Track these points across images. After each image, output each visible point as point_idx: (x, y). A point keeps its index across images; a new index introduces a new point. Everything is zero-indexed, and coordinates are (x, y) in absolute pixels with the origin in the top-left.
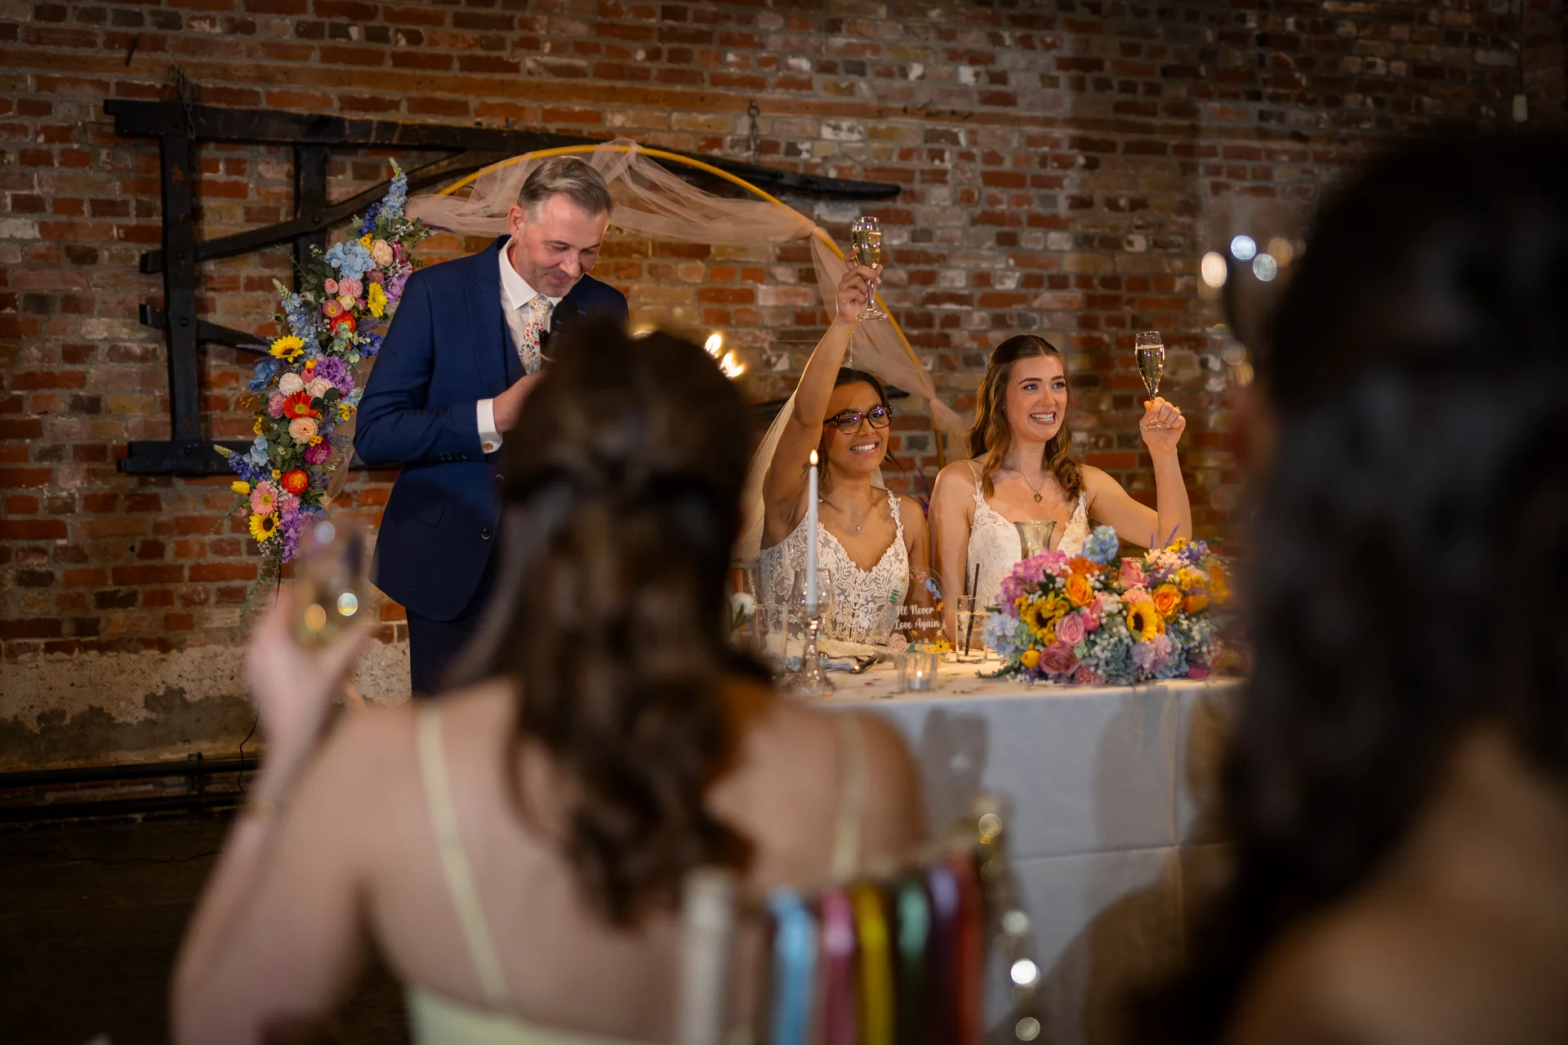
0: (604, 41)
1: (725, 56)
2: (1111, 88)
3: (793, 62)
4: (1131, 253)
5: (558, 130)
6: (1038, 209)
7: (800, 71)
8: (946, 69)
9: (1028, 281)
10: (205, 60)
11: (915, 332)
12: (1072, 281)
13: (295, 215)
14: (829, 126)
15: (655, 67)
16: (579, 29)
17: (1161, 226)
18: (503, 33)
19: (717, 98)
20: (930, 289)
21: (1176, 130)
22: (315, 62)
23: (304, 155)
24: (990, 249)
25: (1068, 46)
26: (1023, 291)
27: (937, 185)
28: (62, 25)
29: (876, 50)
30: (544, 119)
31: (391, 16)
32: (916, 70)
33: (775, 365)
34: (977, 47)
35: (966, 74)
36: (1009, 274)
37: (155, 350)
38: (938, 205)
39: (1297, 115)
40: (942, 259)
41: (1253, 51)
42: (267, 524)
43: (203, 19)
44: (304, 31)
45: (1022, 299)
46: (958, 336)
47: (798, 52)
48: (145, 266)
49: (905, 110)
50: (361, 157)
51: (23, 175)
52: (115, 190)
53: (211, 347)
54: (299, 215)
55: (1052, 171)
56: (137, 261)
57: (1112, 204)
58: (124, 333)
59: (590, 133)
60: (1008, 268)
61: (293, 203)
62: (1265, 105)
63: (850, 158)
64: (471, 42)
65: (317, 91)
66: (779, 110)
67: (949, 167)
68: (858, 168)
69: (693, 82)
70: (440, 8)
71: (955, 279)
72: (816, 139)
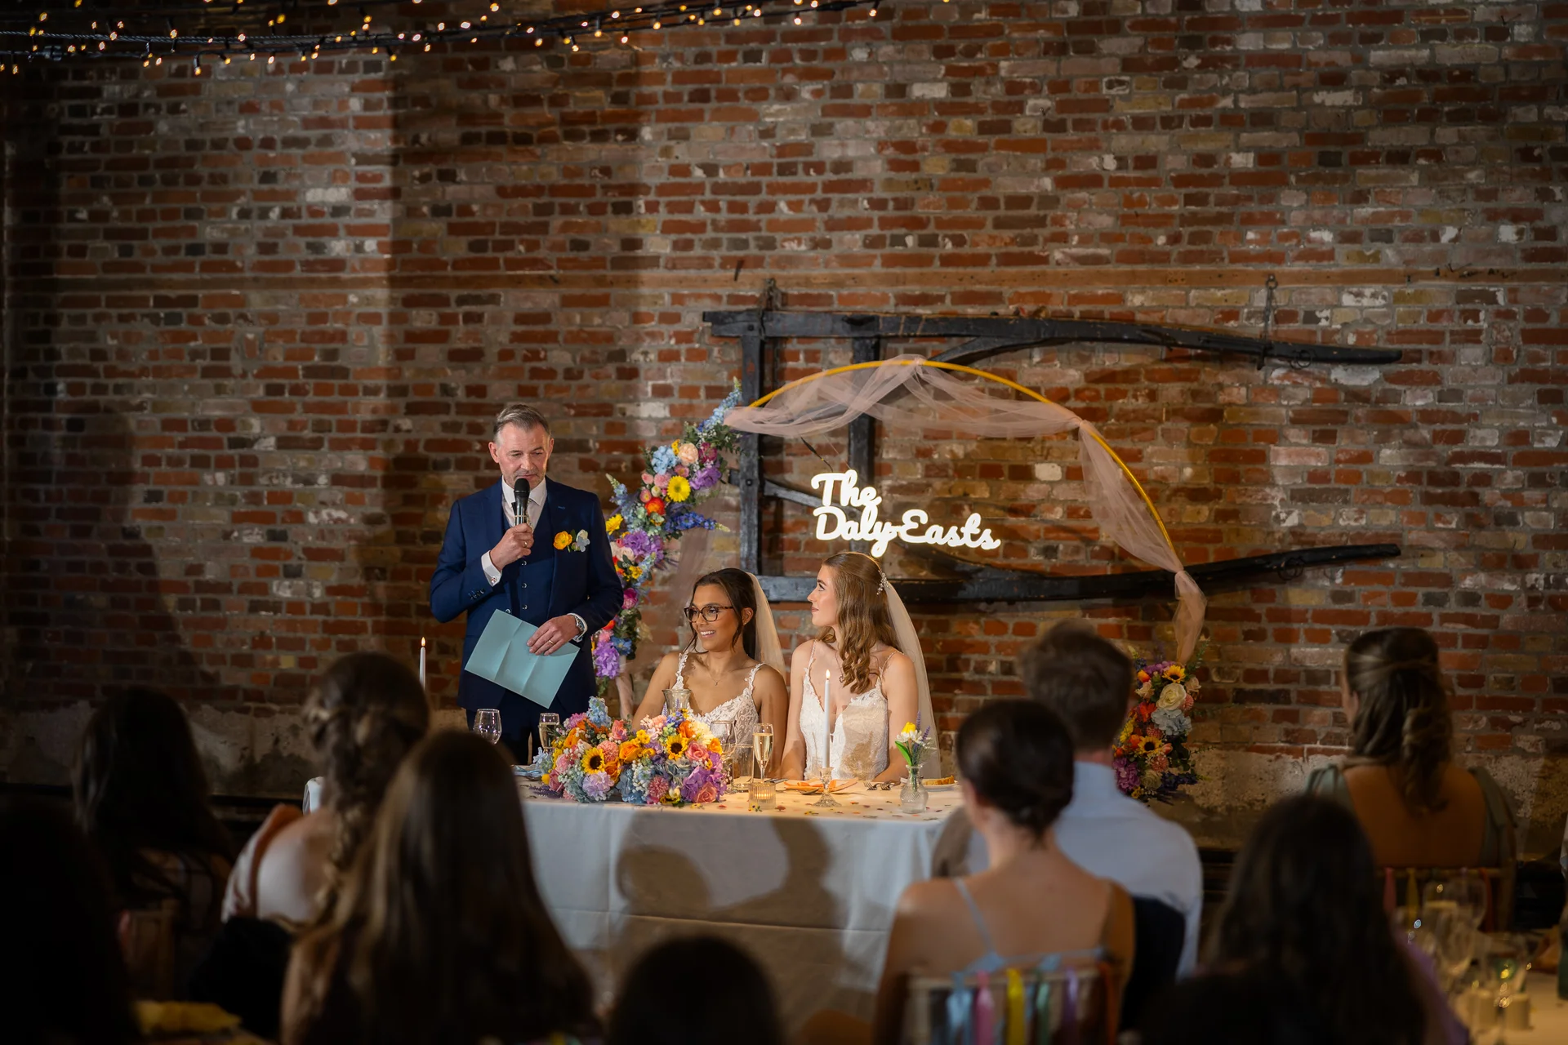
0: (1128, 231)
1: (1245, 234)
3: (1314, 235)
5: (1081, 312)
7: (1322, 243)
8: (1484, 229)
10: (793, 272)
11: (1440, 491)
14: (1351, 293)
15: (1176, 250)
16: (1106, 222)
18: (1036, 231)
19: (1234, 274)
20: (1457, 449)
22: (877, 267)
24: (1531, 407)
27: (1470, 345)
28: (692, 253)
29: (1405, 216)
30: (1069, 303)
31: (941, 224)
32: (1450, 233)
33: (1284, 521)
34: (1522, 204)
35: (1508, 233)
36: (1551, 432)
38: (1469, 365)
40: (1472, 418)
43: (792, 240)
44: (873, 243)
46: (1488, 494)
47: (1320, 225)
49: (1437, 273)
51: (659, 369)
52: (722, 379)
59: (1111, 313)
60: (1550, 426)
63: (1372, 323)
64: (1008, 241)
65: (878, 291)
66: (1298, 281)
67: (1486, 326)
68: (1380, 332)
69: (1212, 261)
70: (982, 214)
71: (1487, 437)
72: (1336, 306)
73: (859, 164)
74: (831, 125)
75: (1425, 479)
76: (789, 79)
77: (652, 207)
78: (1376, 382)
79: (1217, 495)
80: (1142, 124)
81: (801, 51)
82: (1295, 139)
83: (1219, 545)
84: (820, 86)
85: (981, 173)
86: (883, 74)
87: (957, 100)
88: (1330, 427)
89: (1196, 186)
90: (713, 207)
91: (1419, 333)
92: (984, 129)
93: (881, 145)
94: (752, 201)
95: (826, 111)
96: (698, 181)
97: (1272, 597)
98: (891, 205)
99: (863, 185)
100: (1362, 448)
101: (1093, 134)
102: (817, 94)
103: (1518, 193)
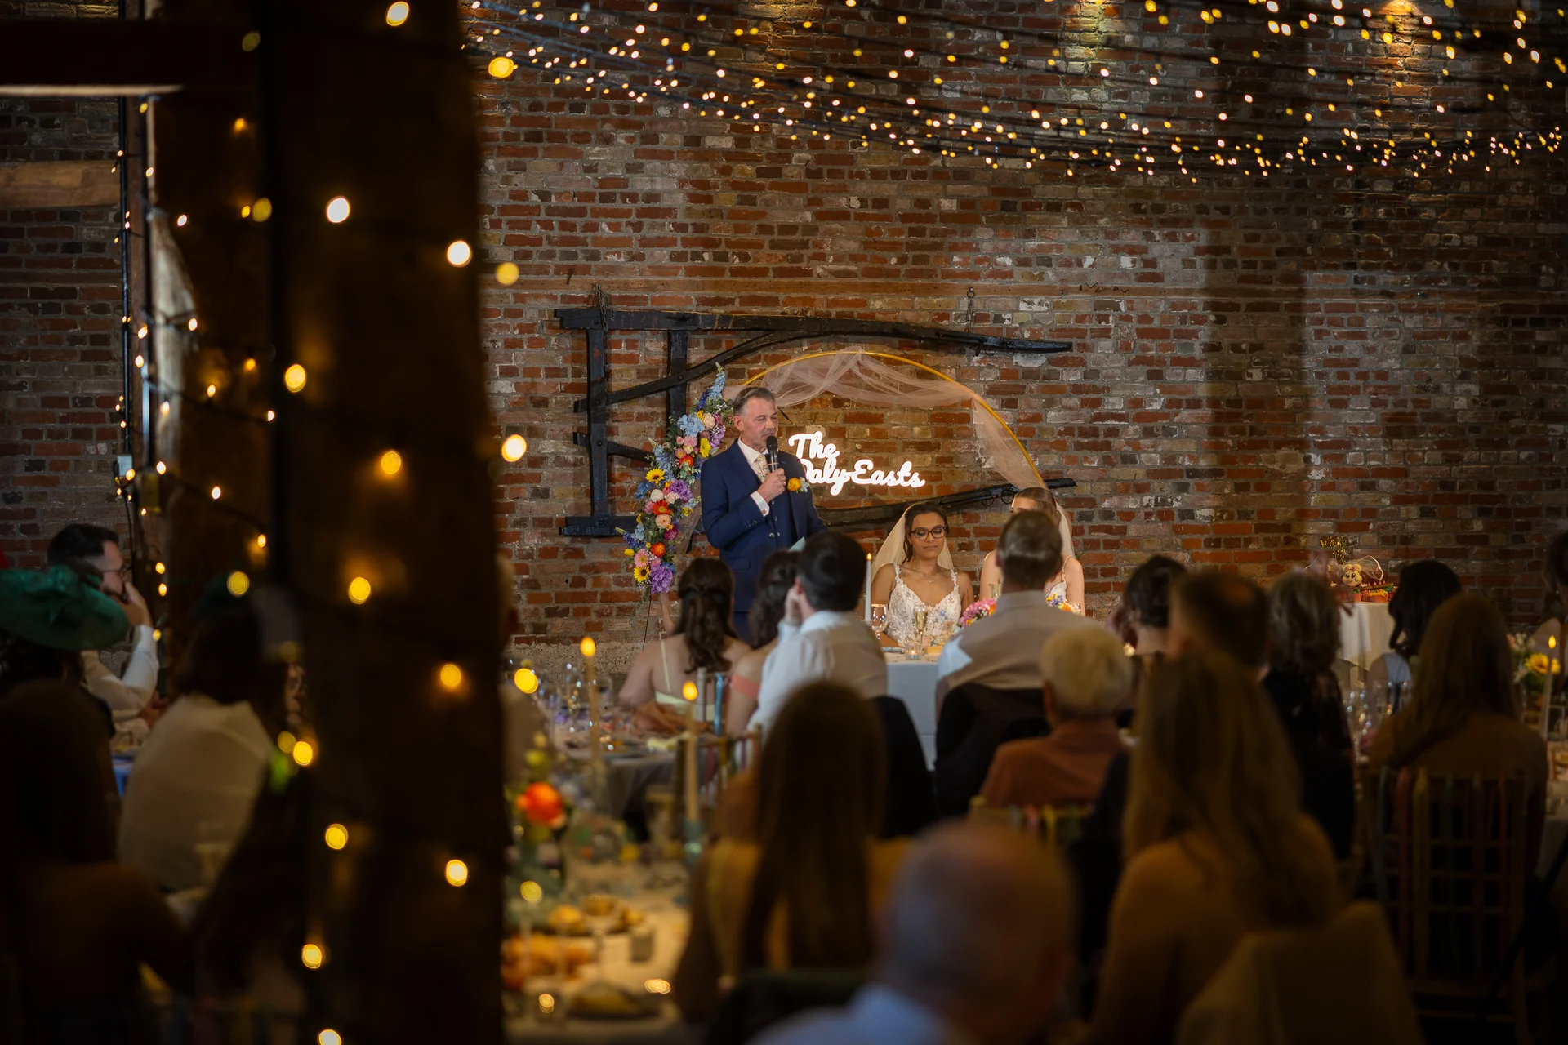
0: (869, 253)
1: (952, 258)
2: (1236, 265)
3: (999, 260)
4: (1250, 382)
6: (1179, 353)
7: (1005, 266)
8: (1111, 259)
9: (1173, 404)
10: (614, 279)
11: (1086, 441)
12: (1204, 403)
13: (668, 373)
14: (1025, 302)
15: (904, 268)
16: (853, 246)
17: (1274, 362)
18: (802, 251)
19: (947, 286)
20: (1097, 411)
21: (1287, 294)
22: (681, 276)
23: (673, 337)
24: (1143, 382)
25: (1203, 237)
26: (1167, 411)
27: (1104, 339)
28: (531, 262)
29: (1060, 248)
30: (828, 306)
31: (730, 244)
32: (1089, 261)
34: (1134, 243)
35: (1126, 262)
36: (1156, 399)
37: (582, 459)
38: (1104, 353)
39: (1385, 278)
40: (1106, 390)
41: (1351, 234)
43: (614, 253)
44: (677, 257)
45: (1166, 416)
46: (1116, 443)
47: (1003, 253)
48: (577, 407)
49: (1081, 289)
50: (709, 336)
51: (506, 354)
52: (560, 362)
53: (615, 458)
54: (670, 374)
55: (1190, 326)
56: (571, 405)
57: (1236, 348)
58: (564, 449)
59: (859, 314)
60: (1156, 395)
61: (666, 366)
62: (1359, 273)
63: (1040, 323)
64: (781, 258)
65: (682, 295)
66: (989, 292)
67: (1113, 326)
68: (1045, 330)
69: (931, 276)
70: (762, 237)
71: (1116, 403)
72: (1015, 311)
73: (666, 196)
74: (641, 165)
75: (1076, 433)
76: (607, 127)
77: (496, 224)
78: (1044, 365)
79: (937, 446)
80: (877, 175)
81: (616, 106)
82: (985, 192)
83: (940, 483)
84: (633, 134)
85: (760, 207)
86: (682, 128)
87: (739, 150)
88: (1013, 396)
89: (917, 222)
90: (547, 225)
91: (1071, 330)
92: (761, 173)
93: (682, 183)
94: (580, 222)
95: (637, 154)
96: (534, 204)
97: (977, 519)
98: (690, 228)
99: (668, 212)
100: (1034, 411)
101: (842, 181)
102: (630, 140)
103: (1133, 233)
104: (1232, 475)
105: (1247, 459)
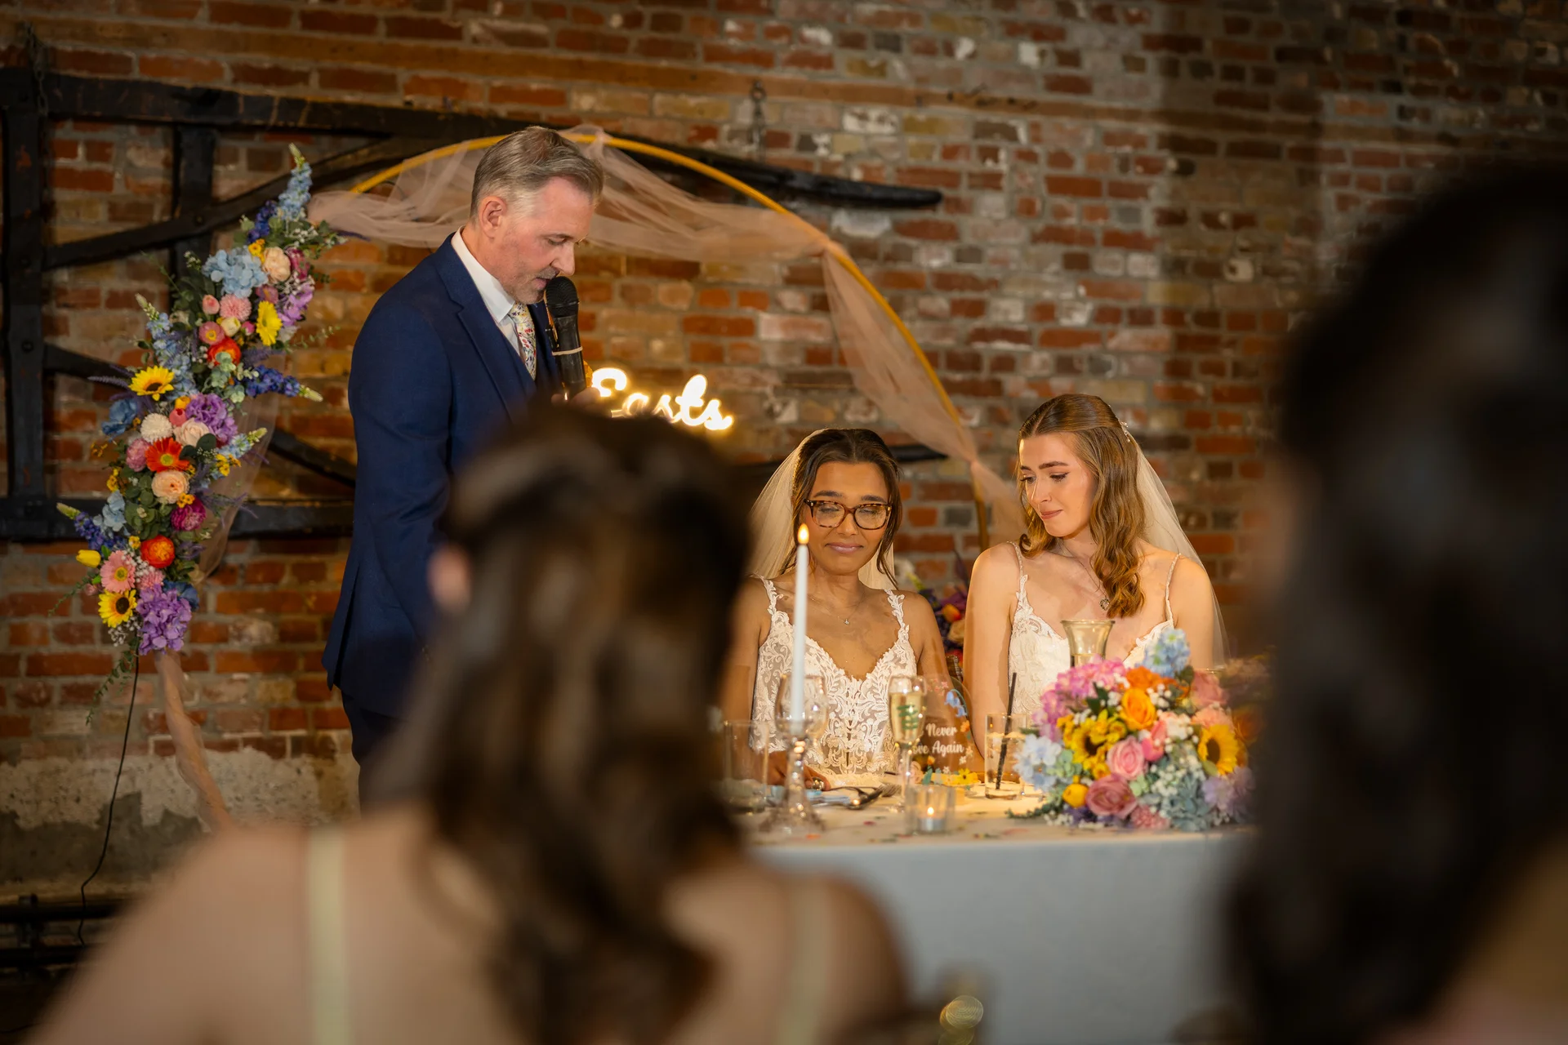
0: (570, 3)
1: (722, 24)
2: (1211, 73)
3: (810, 33)
4: (1232, 283)
5: (510, 113)
6: (1117, 224)
7: (818, 44)
8: (1002, 46)
9: (1105, 316)
10: (63, 15)
12: (1159, 316)
13: (173, 212)
14: (853, 114)
15: (636, 36)
17: (1272, 249)
19: (712, 76)
20: (978, 323)
21: (1292, 129)
22: (202, 21)
23: (187, 139)
24: (1057, 274)
25: (1158, 20)
26: (1096, 328)
27: (989, 191)
29: (915, 20)
32: (965, 47)
33: (779, 415)
34: (1043, 19)
35: (1029, 53)
36: (1079, 305)
38: (989, 217)
39: (1447, 112)
40: (994, 285)
41: (1393, 31)
42: (122, 605)
45: (1094, 338)
46: (1013, 383)
47: (815, 21)
49: (950, 97)
50: (258, 142)
53: (62, 381)
54: (177, 214)
55: (1135, 176)
57: (1211, 221)
59: (550, 118)
60: (1078, 298)
61: (170, 198)
62: (1406, 100)
63: (880, 156)
65: (204, 59)
66: (791, 94)
67: (1006, 168)
68: (889, 167)
69: (684, 55)
71: (1010, 310)
72: (837, 130)
78: (886, 233)
91: (935, 171)
104: (1204, 447)
105: (1226, 420)
